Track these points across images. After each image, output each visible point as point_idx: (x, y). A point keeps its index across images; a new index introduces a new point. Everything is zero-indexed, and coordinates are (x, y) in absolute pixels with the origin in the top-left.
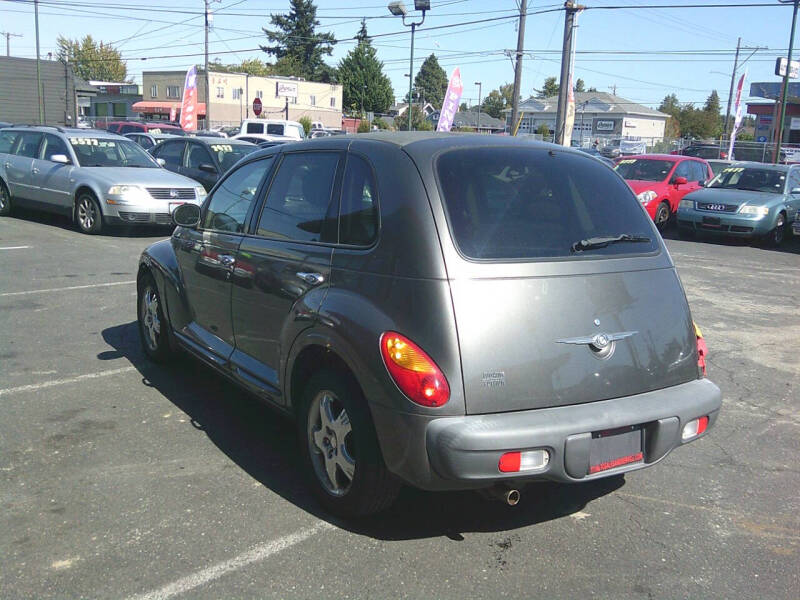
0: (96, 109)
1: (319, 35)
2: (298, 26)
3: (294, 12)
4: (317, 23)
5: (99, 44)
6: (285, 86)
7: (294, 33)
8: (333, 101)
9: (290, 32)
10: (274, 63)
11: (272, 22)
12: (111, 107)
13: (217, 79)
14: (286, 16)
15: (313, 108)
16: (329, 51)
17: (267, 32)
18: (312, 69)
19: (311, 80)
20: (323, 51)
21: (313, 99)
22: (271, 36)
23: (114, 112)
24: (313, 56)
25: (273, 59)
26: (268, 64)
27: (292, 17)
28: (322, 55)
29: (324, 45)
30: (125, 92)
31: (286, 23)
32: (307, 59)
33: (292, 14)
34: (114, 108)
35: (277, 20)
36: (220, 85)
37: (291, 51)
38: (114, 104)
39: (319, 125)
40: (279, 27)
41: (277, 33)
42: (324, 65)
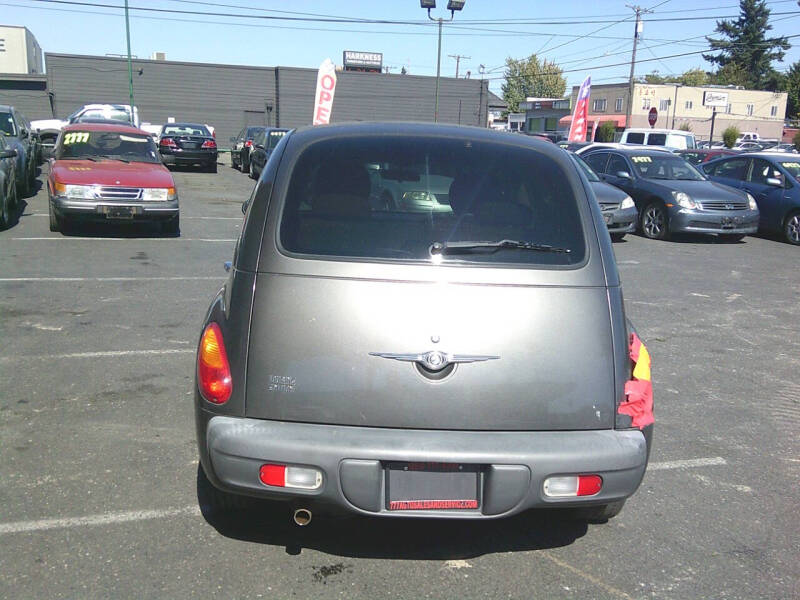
0: (530, 124)
1: (770, 40)
2: (746, 32)
3: (744, 18)
4: (769, 28)
5: (542, 64)
6: (714, 95)
7: (741, 38)
8: (774, 111)
9: (737, 38)
10: (714, 72)
11: (718, 30)
12: (543, 121)
13: (644, 91)
14: (734, 22)
15: (749, 118)
16: (780, 56)
17: (711, 40)
18: (758, 76)
19: (756, 88)
20: (772, 57)
21: (750, 108)
22: (715, 45)
23: (546, 127)
24: (760, 63)
25: (715, 68)
26: (708, 73)
27: (741, 22)
28: (772, 62)
29: (775, 50)
30: (557, 107)
31: (733, 30)
32: (753, 67)
33: (740, 20)
34: (546, 124)
35: (723, 27)
36: (647, 97)
37: (736, 58)
38: (546, 119)
39: (754, 136)
40: (725, 34)
41: (722, 41)
42: (773, 72)
